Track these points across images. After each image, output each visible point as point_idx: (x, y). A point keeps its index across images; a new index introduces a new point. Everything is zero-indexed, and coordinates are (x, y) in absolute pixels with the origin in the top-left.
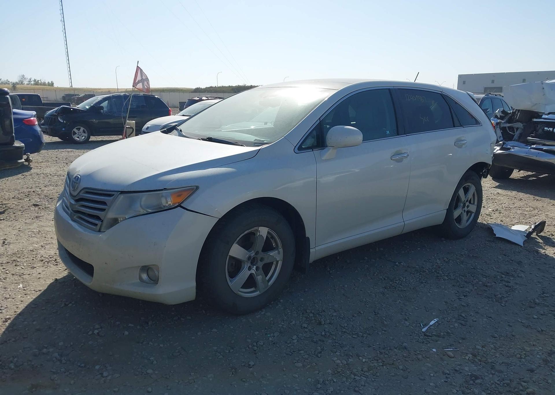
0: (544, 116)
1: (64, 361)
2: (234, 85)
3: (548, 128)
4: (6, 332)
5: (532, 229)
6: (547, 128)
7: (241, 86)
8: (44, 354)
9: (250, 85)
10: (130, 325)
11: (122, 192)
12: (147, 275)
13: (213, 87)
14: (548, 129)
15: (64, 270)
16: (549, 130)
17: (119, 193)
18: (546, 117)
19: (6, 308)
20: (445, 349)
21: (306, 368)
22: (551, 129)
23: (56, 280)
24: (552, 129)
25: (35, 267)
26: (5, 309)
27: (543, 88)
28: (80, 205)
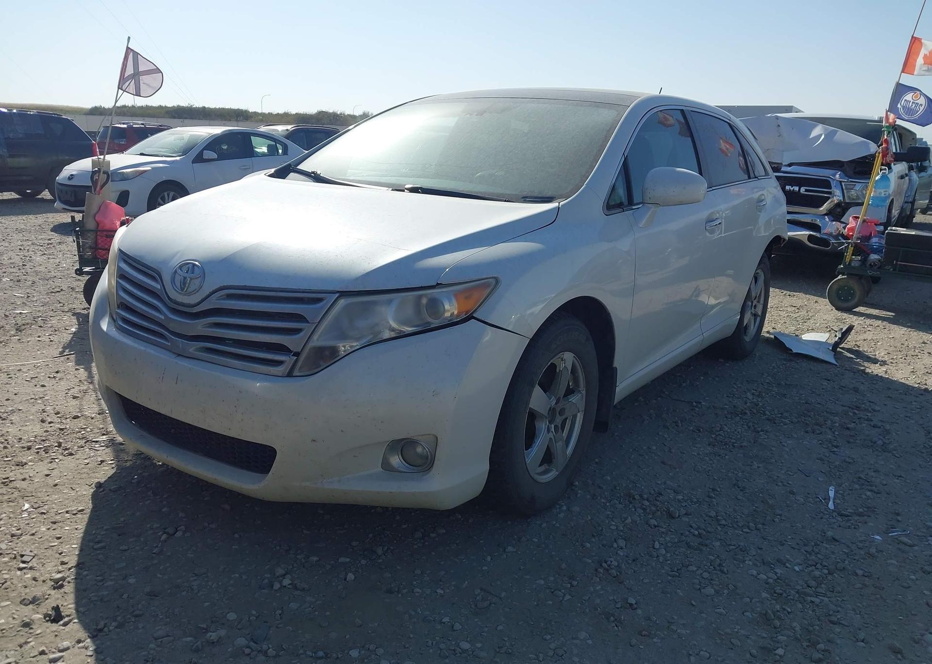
0: (783, 169)
1: (271, 652)
2: (170, 105)
3: (792, 187)
4: (81, 609)
5: (837, 338)
6: (790, 187)
7: (183, 106)
8: (213, 643)
9: (201, 106)
10: (342, 560)
11: (343, 294)
12: (400, 456)
13: (128, 106)
14: (791, 189)
15: (100, 464)
16: (794, 190)
17: (337, 295)
18: (789, 169)
19: (34, 557)
20: (890, 533)
21: (725, 595)
22: (796, 189)
23: (99, 485)
24: (798, 187)
25: (26, 464)
26: (34, 559)
27: (779, 126)
28: (208, 324)
